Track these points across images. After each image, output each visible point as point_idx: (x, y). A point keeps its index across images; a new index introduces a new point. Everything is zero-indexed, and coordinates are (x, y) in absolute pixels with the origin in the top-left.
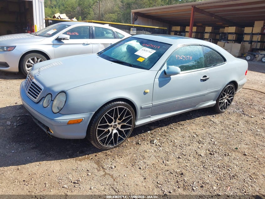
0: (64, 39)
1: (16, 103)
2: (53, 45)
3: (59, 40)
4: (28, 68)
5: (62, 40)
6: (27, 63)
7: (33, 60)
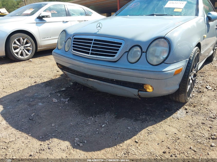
0: (47, 17)
1: (35, 82)
2: (37, 23)
3: (41, 18)
4: (15, 50)
5: (44, 19)
6: (13, 45)
7: (19, 40)
